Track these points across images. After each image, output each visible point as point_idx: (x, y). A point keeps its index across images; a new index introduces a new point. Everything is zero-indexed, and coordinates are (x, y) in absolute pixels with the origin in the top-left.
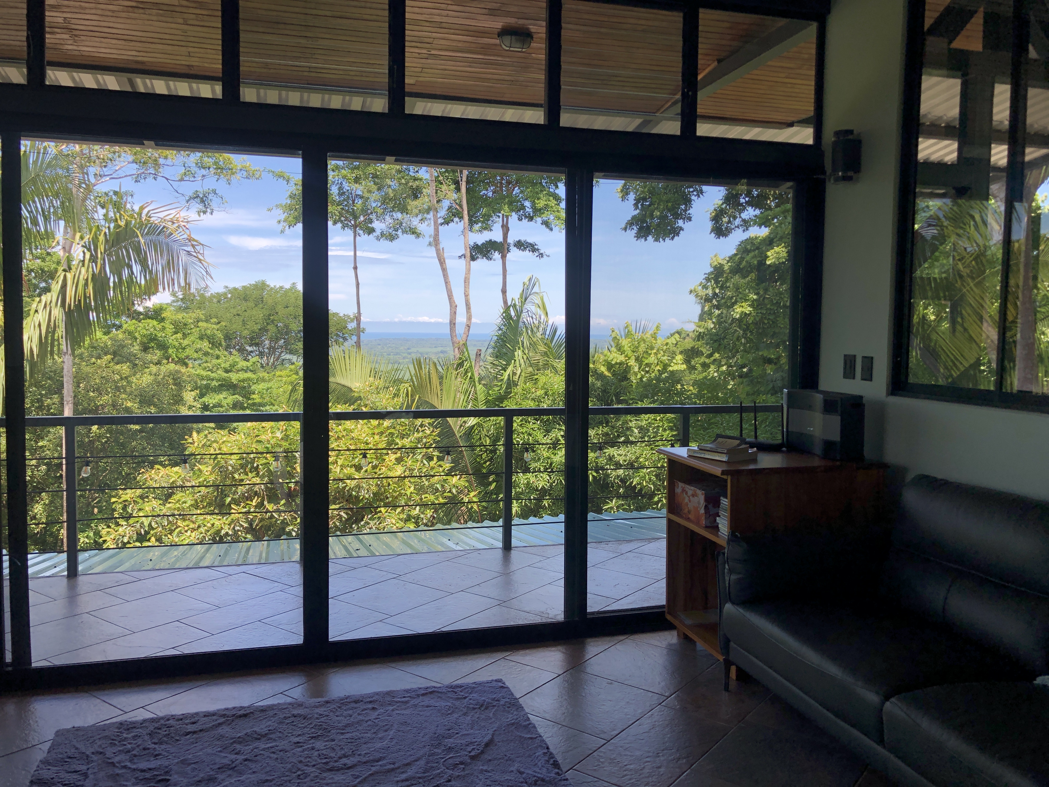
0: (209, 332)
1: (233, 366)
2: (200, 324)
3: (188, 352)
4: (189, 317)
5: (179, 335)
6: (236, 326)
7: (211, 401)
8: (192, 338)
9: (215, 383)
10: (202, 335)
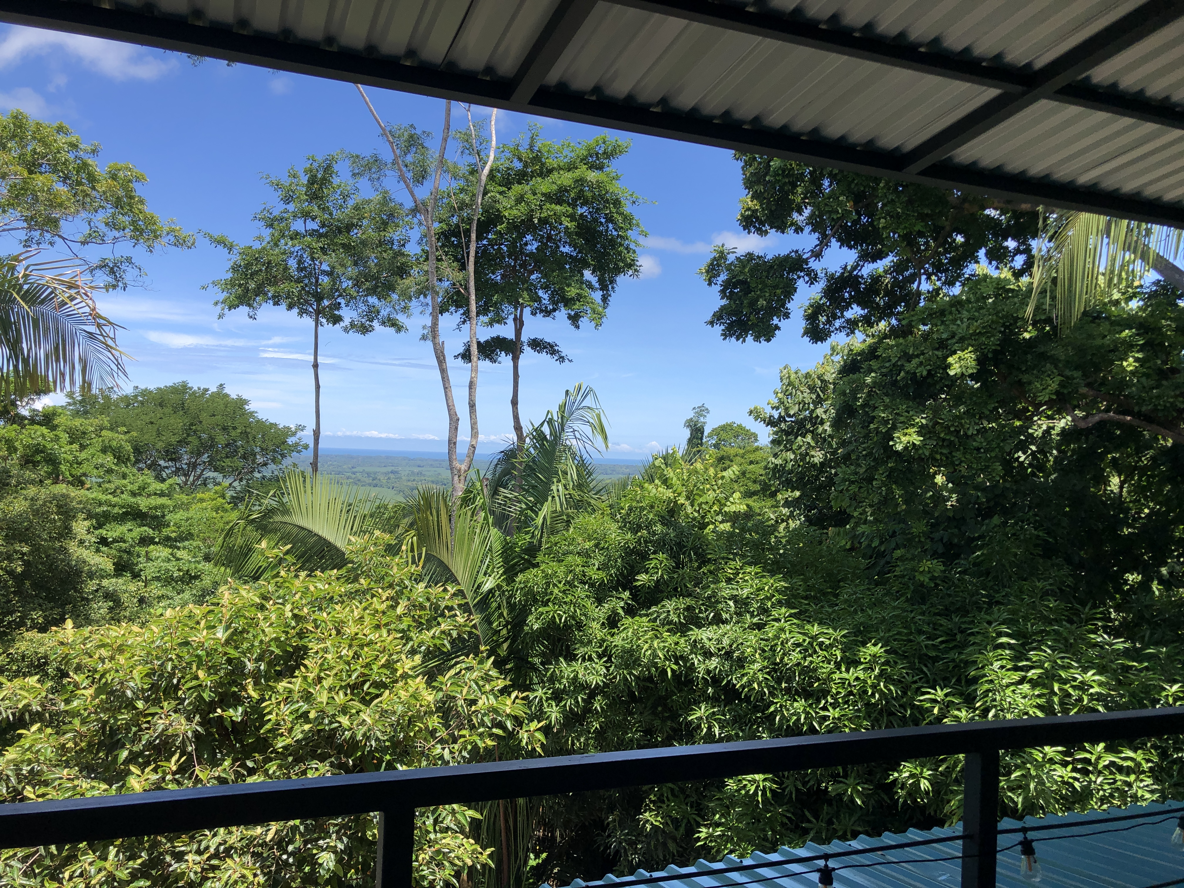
0: (114, 443)
1: (143, 488)
2: (104, 433)
3: (85, 468)
4: (90, 424)
5: (76, 447)
6: (149, 437)
7: (110, 534)
8: (90, 451)
9: (116, 510)
10: (105, 447)
